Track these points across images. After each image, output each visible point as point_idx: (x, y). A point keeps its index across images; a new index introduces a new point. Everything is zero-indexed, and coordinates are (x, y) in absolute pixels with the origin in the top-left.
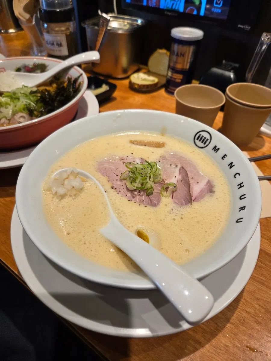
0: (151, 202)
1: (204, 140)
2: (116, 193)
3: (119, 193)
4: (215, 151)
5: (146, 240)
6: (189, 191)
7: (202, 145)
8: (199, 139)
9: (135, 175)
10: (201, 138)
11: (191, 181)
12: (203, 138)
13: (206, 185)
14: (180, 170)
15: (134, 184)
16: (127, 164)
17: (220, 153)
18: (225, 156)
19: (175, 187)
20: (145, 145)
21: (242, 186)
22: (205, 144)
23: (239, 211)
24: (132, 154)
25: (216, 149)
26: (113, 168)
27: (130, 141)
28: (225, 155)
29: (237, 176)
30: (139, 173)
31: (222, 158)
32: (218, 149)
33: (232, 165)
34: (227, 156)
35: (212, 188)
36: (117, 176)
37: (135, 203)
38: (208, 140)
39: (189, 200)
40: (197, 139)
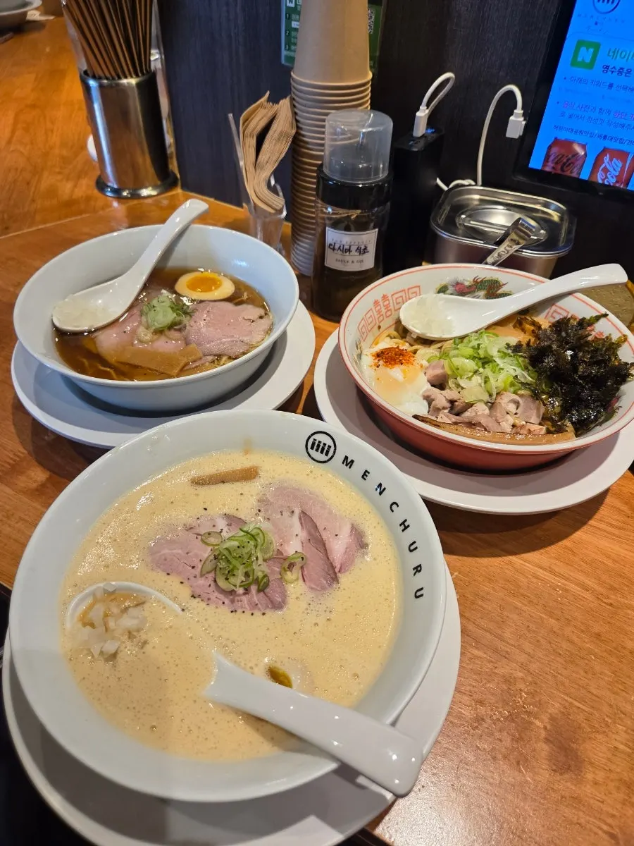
0: (272, 602)
1: (323, 449)
2: (203, 605)
3: (209, 602)
4: (347, 465)
5: (286, 681)
6: (328, 558)
7: (323, 457)
8: (315, 447)
9: (230, 563)
10: (318, 446)
11: (325, 535)
12: (322, 445)
13: (351, 535)
14: (300, 519)
15: (232, 580)
16: (204, 538)
17: (358, 469)
18: (367, 474)
19: (303, 558)
20: (223, 482)
21: (406, 525)
22: (327, 454)
23: (415, 574)
24: (206, 509)
25: (348, 462)
26: (180, 551)
27: (192, 482)
28: (366, 471)
29: (394, 506)
30: (235, 557)
31: (363, 477)
32: (352, 461)
33: (382, 489)
34: (369, 473)
35: (362, 537)
36: (193, 567)
37: (244, 612)
38: (330, 447)
39: (332, 574)
40: (312, 448)
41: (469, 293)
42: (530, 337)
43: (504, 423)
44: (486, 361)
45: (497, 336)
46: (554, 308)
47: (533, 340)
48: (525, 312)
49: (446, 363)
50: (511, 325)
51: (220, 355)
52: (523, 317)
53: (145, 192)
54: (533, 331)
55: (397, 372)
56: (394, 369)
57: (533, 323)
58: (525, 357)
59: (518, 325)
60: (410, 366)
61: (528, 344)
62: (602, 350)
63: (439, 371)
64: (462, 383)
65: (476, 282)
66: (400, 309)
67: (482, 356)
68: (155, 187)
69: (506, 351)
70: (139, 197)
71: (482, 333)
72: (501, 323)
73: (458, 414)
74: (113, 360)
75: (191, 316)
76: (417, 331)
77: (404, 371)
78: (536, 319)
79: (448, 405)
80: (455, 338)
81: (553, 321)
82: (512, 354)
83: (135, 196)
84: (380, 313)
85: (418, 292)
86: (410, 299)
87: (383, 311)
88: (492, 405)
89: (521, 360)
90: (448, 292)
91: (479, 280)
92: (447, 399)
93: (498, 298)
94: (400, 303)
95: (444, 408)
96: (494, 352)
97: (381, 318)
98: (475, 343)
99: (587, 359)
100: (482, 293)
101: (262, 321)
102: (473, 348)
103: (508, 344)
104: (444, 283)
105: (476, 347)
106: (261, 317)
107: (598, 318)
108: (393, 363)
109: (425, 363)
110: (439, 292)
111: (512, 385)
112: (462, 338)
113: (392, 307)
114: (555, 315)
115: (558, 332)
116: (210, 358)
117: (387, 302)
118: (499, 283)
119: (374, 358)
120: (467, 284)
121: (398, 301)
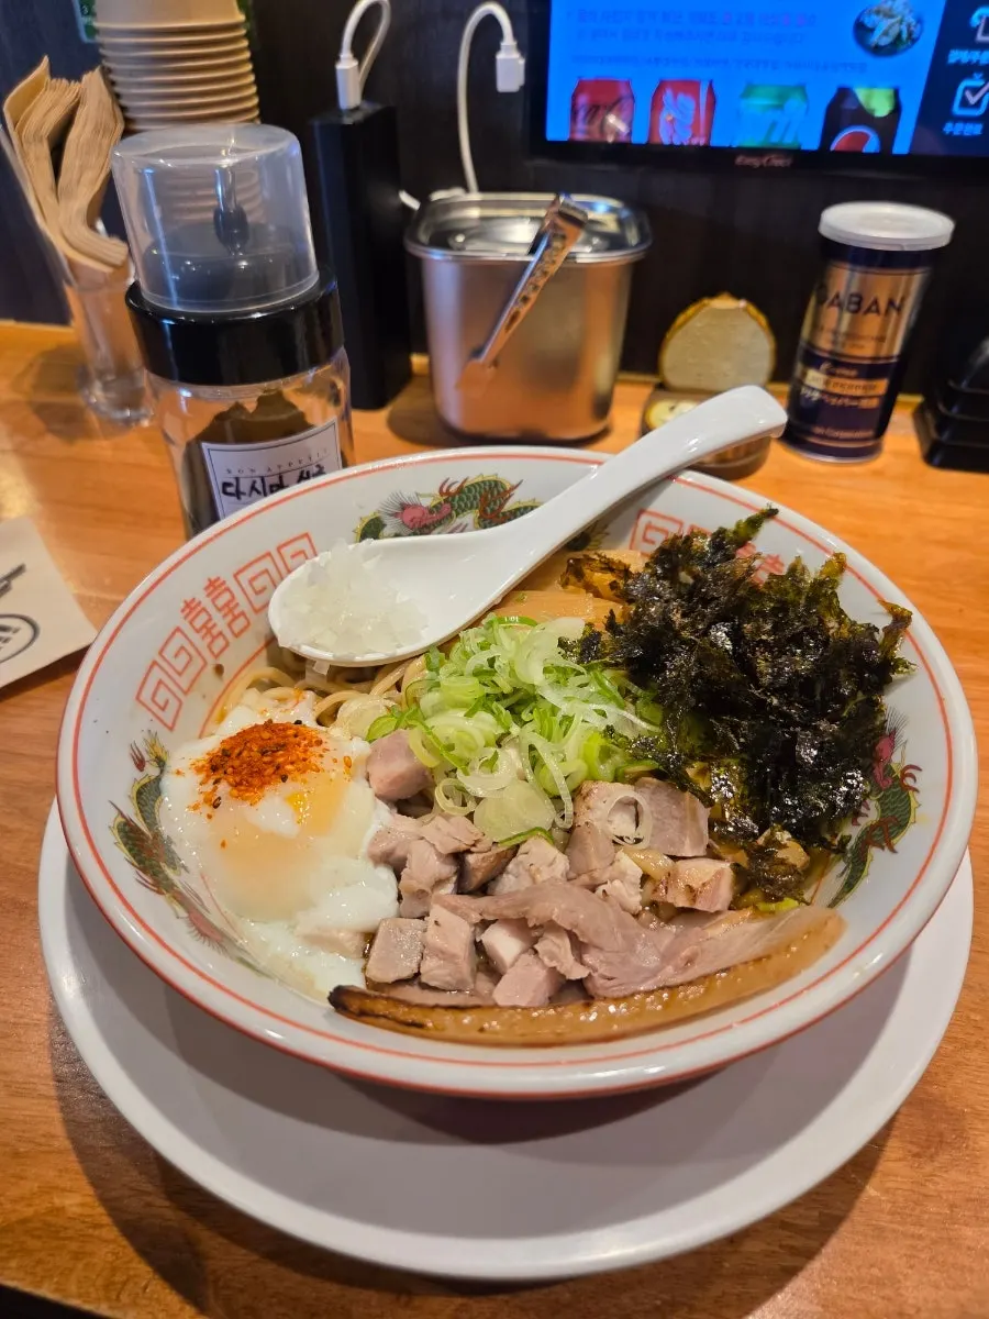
41: (439, 523)
42: (611, 605)
43: (617, 883)
44: (519, 702)
45: (534, 624)
46: (644, 519)
47: (618, 609)
48: (581, 541)
49: (413, 738)
50: (556, 585)
52: (579, 555)
54: (613, 586)
55: (273, 810)
56: (262, 805)
57: (609, 566)
58: (617, 665)
59: (573, 579)
60: (310, 775)
61: (611, 625)
62: (796, 605)
63: (400, 766)
64: (474, 783)
65: (448, 493)
66: (266, 605)
67: (507, 689)
69: (562, 663)
71: (491, 624)
72: (532, 581)
73: (483, 890)
76: (328, 655)
77: (290, 799)
78: (612, 555)
79: (448, 870)
80: (426, 652)
81: (651, 549)
82: (580, 668)
84: (209, 631)
85: (309, 552)
86: (289, 572)
87: (220, 623)
88: (568, 838)
89: (608, 676)
90: (386, 531)
91: (453, 489)
92: (439, 855)
93: (510, 520)
94: (264, 589)
95: (439, 883)
96: (535, 676)
97: (220, 643)
98: (481, 659)
99: (768, 633)
100: (470, 517)
102: (477, 673)
103: (562, 644)
104: (369, 514)
105: (486, 667)
107: (754, 524)
108: (256, 781)
109: (359, 748)
110: (364, 536)
111: (606, 754)
112: (445, 646)
113: (244, 605)
114: (651, 535)
115: (670, 575)
117: (226, 597)
118: (503, 486)
119: (202, 776)
120: (427, 502)
121: (258, 584)
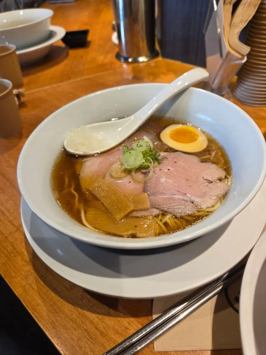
51: (166, 212)
53: (142, 59)
68: (147, 57)
70: (138, 62)
74: (84, 185)
75: (159, 163)
83: (135, 61)
101: (220, 184)
106: (220, 180)
116: (156, 212)
